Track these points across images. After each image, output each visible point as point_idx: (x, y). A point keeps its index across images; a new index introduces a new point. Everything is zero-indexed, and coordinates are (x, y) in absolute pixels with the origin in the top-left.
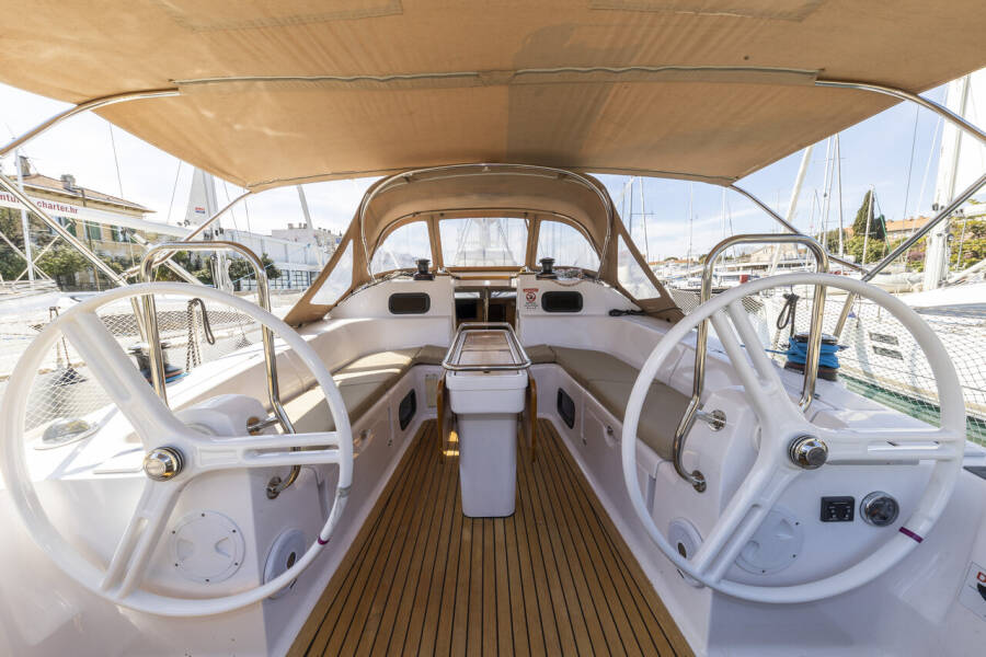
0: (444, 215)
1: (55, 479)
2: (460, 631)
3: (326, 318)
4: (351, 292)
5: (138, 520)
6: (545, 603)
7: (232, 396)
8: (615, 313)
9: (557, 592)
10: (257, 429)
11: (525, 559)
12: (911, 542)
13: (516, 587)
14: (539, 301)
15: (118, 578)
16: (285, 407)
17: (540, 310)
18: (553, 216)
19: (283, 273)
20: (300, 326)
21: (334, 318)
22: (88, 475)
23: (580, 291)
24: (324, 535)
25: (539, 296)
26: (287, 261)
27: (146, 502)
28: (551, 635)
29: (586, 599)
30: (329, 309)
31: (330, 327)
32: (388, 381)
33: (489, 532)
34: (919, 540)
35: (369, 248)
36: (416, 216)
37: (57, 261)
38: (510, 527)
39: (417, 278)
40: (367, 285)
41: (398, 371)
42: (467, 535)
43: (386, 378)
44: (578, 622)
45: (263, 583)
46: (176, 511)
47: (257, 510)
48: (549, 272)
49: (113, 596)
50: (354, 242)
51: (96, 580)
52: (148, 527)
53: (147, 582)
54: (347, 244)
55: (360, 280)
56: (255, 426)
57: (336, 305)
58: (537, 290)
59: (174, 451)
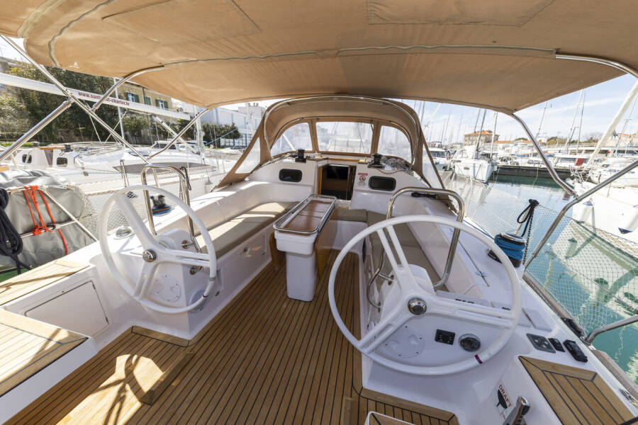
0: (318, 119)
1: (119, 253)
2: (264, 344)
3: (247, 179)
4: (260, 166)
5: (143, 274)
6: (305, 342)
7: (176, 230)
8: (415, 195)
9: (313, 340)
10: (186, 246)
11: (306, 322)
12: (476, 362)
13: (296, 333)
14: (367, 181)
15: (138, 292)
16: (196, 238)
17: (367, 188)
18: (389, 124)
19: (244, 136)
20: (231, 184)
21: (251, 180)
22: (128, 253)
23: (395, 178)
24: (205, 294)
25: (368, 178)
26: (246, 128)
27: (145, 268)
28: (301, 355)
29: (325, 346)
30: (248, 175)
31: (244, 187)
32: (265, 223)
33: (296, 306)
34: (480, 362)
35: (269, 141)
36: (302, 120)
37: (133, 123)
38: (306, 307)
39: (297, 161)
40: (269, 162)
41: (273, 216)
42: (284, 306)
43: (266, 220)
44: (316, 354)
45: (188, 305)
46: (156, 272)
47: (185, 278)
48: (378, 163)
49: (137, 299)
50: (260, 139)
51: (132, 292)
52: (146, 277)
53: (148, 296)
54: (256, 140)
55: (265, 159)
56: (185, 245)
57: (252, 173)
58: (367, 174)
59: (152, 252)
